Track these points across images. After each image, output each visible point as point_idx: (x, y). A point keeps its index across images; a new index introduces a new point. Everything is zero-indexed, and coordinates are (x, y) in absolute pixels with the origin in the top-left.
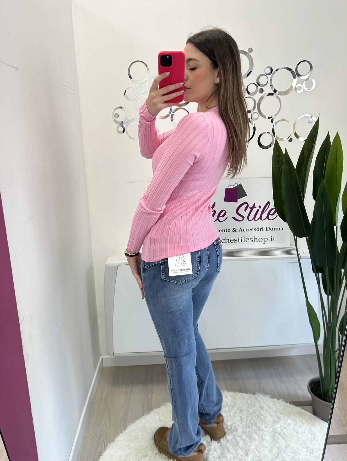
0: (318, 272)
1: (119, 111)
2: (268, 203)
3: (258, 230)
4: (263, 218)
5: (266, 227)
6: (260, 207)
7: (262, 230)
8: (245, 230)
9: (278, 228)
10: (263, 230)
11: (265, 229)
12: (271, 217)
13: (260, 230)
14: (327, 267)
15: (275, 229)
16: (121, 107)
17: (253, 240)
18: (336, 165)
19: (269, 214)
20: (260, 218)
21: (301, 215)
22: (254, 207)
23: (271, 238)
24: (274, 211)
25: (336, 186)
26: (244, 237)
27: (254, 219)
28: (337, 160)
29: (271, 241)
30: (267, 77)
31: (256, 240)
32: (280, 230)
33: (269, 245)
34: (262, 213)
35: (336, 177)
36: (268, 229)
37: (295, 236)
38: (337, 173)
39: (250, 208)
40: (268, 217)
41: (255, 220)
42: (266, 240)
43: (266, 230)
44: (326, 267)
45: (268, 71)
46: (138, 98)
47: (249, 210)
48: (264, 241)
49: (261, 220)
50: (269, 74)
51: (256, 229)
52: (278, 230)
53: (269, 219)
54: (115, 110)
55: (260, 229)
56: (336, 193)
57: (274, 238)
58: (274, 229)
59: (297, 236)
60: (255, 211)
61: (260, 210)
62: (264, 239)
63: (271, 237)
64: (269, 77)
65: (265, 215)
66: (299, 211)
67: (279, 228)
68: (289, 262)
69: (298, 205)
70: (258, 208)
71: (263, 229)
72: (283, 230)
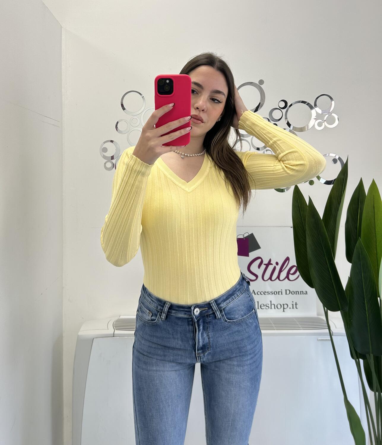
0: (358, 358)
1: (108, 145)
2: (288, 259)
3: (275, 293)
4: (282, 277)
5: (286, 290)
6: (277, 264)
7: (280, 293)
8: (259, 293)
9: (301, 292)
10: (282, 294)
11: (284, 292)
12: (291, 277)
13: (279, 294)
14: (372, 355)
15: (297, 293)
16: (112, 141)
17: (270, 306)
18: (374, 220)
19: (288, 273)
20: (278, 277)
21: (333, 281)
22: (269, 263)
23: (293, 305)
24: (294, 269)
25: (376, 245)
26: (258, 302)
27: (270, 278)
28: (376, 214)
29: (293, 308)
30: (281, 111)
31: (273, 306)
32: (303, 294)
33: (290, 314)
34: (281, 271)
35: (375, 234)
36: (288, 292)
37: (326, 308)
38: (376, 230)
39: (265, 264)
40: (287, 277)
41: (271, 280)
42: (286, 306)
43: (286, 294)
44: (370, 355)
45: (283, 105)
46: (131, 131)
47: (263, 267)
48: (284, 308)
49: (279, 280)
50: (283, 108)
51: (273, 293)
52: (301, 294)
53: (289, 279)
54: (104, 143)
55: (279, 292)
56: (377, 255)
57: (296, 304)
58: (295, 292)
59: (328, 309)
60: (271, 268)
61: (278, 268)
62: (284, 305)
63: (292, 303)
64: (284, 111)
65: (283, 275)
66: (331, 277)
67: (303, 292)
68: (318, 340)
69: (329, 269)
70: (274, 264)
71: (282, 292)
72: (307, 294)
